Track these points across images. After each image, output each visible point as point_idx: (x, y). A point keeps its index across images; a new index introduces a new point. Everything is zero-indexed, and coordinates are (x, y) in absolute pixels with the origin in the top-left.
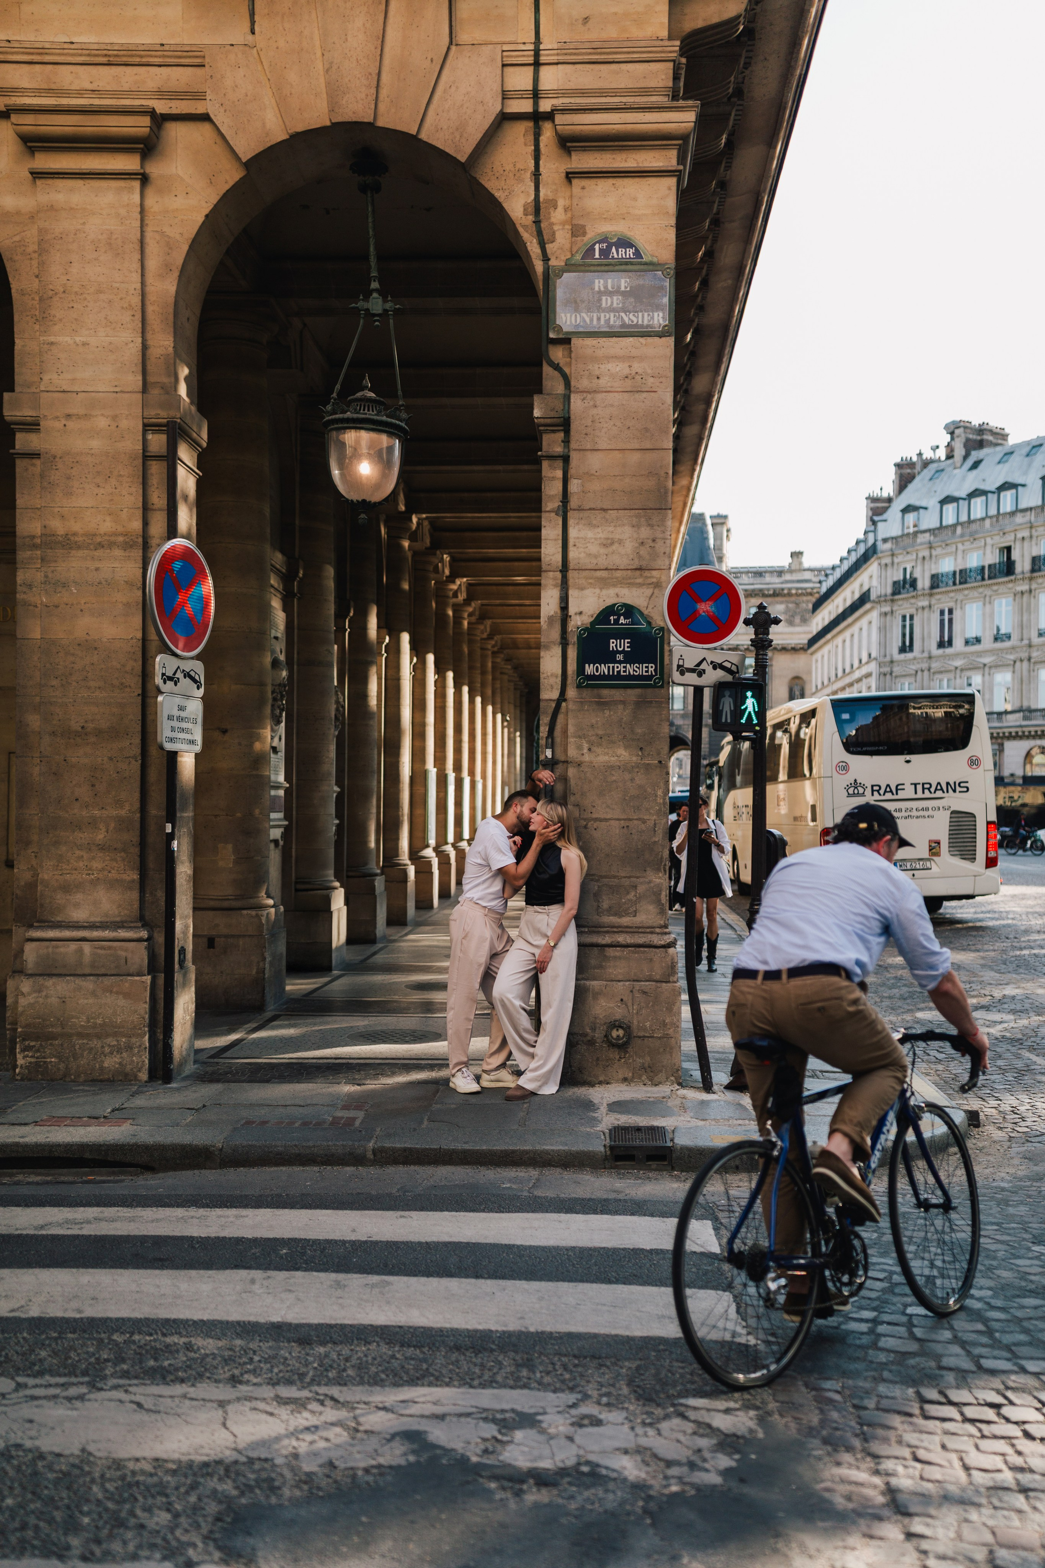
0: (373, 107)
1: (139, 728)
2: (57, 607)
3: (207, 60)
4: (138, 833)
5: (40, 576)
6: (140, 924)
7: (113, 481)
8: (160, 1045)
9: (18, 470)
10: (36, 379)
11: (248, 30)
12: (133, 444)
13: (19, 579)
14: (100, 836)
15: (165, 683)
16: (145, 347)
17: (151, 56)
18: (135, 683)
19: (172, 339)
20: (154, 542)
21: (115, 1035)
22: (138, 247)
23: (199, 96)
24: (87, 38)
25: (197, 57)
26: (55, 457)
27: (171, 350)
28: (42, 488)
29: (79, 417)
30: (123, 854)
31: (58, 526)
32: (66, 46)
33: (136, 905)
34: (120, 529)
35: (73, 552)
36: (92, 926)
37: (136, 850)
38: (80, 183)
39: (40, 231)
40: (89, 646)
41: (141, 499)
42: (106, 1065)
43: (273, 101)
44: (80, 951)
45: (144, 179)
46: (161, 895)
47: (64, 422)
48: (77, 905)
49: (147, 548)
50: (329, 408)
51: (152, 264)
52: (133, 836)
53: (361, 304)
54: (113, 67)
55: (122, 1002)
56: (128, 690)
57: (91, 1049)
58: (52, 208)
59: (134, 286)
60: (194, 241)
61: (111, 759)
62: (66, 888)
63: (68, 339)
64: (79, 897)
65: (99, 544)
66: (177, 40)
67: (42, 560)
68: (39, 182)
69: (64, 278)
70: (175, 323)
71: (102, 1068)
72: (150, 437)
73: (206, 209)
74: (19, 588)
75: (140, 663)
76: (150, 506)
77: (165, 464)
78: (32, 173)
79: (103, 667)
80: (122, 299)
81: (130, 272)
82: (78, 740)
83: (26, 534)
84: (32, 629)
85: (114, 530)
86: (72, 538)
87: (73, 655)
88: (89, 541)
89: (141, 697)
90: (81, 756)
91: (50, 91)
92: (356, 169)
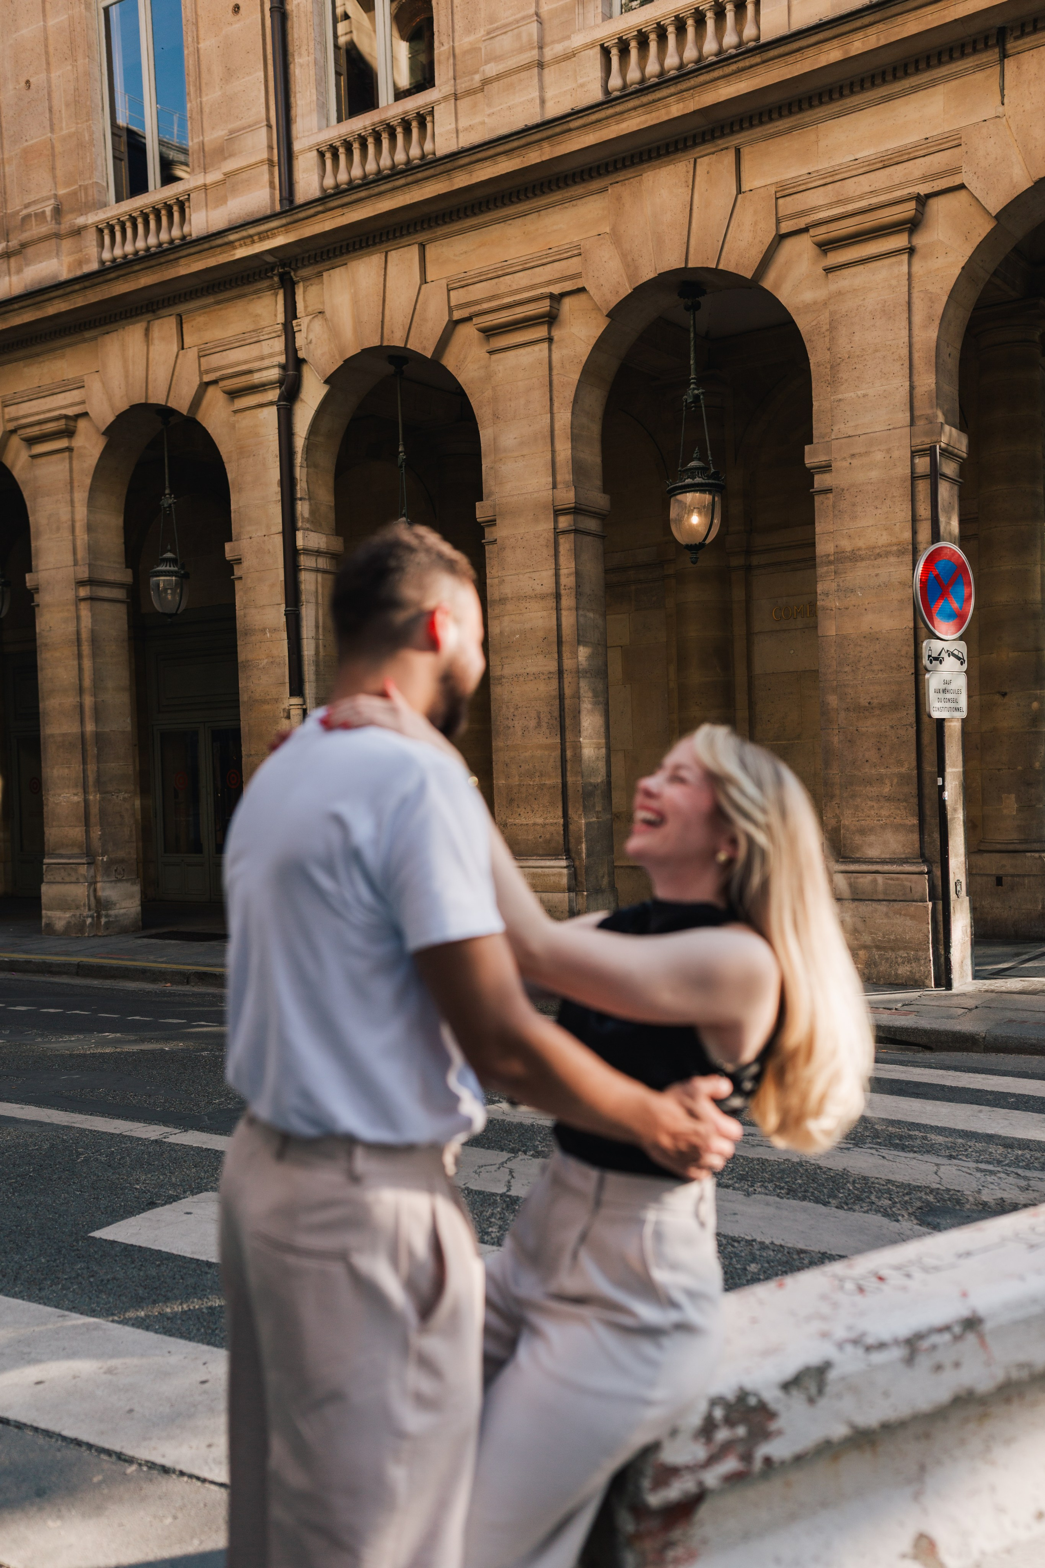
1: (913, 701)
2: (847, 609)
3: (963, 140)
4: (916, 786)
5: (834, 586)
6: (921, 861)
7: (889, 502)
8: (942, 959)
9: (816, 504)
10: (829, 430)
11: (999, 103)
12: (904, 470)
13: (819, 590)
14: (886, 790)
15: (931, 662)
16: (912, 388)
17: (917, 151)
18: (909, 664)
19: (935, 377)
20: (921, 547)
21: (905, 948)
22: (906, 308)
23: (956, 171)
24: (867, 152)
25: (955, 140)
26: (843, 490)
27: (933, 386)
28: (834, 516)
29: (860, 455)
30: (904, 804)
31: (846, 545)
32: (851, 163)
33: (917, 845)
34: (894, 540)
35: (859, 564)
36: (884, 862)
37: (916, 800)
38: (862, 266)
39: (831, 313)
40: (872, 637)
41: (910, 513)
42: (899, 972)
43: (1020, 157)
44: (875, 881)
45: (912, 251)
46: (937, 836)
47: (849, 461)
48: (871, 845)
49: (915, 552)
51: (917, 319)
52: (913, 789)
54: (887, 169)
55: (909, 922)
56: (904, 670)
57: (887, 959)
58: (840, 293)
59: (903, 340)
60: (952, 291)
61: (892, 727)
62: (862, 832)
63: (852, 394)
64: (872, 838)
65: (878, 554)
66: (939, 131)
67: (836, 573)
68: (830, 275)
69: (849, 346)
70: (936, 363)
71: (896, 975)
72: (917, 461)
73: (963, 263)
74: (819, 597)
75: (913, 647)
76: (918, 518)
77: (929, 481)
78: (826, 270)
79: (884, 653)
80: (893, 353)
81: (900, 329)
82: (867, 713)
83: (823, 554)
84: (829, 628)
85: (889, 541)
86: (857, 553)
87: (860, 645)
88: (871, 553)
89: (913, 676)
90: (869, 726)
91: (839, 202)
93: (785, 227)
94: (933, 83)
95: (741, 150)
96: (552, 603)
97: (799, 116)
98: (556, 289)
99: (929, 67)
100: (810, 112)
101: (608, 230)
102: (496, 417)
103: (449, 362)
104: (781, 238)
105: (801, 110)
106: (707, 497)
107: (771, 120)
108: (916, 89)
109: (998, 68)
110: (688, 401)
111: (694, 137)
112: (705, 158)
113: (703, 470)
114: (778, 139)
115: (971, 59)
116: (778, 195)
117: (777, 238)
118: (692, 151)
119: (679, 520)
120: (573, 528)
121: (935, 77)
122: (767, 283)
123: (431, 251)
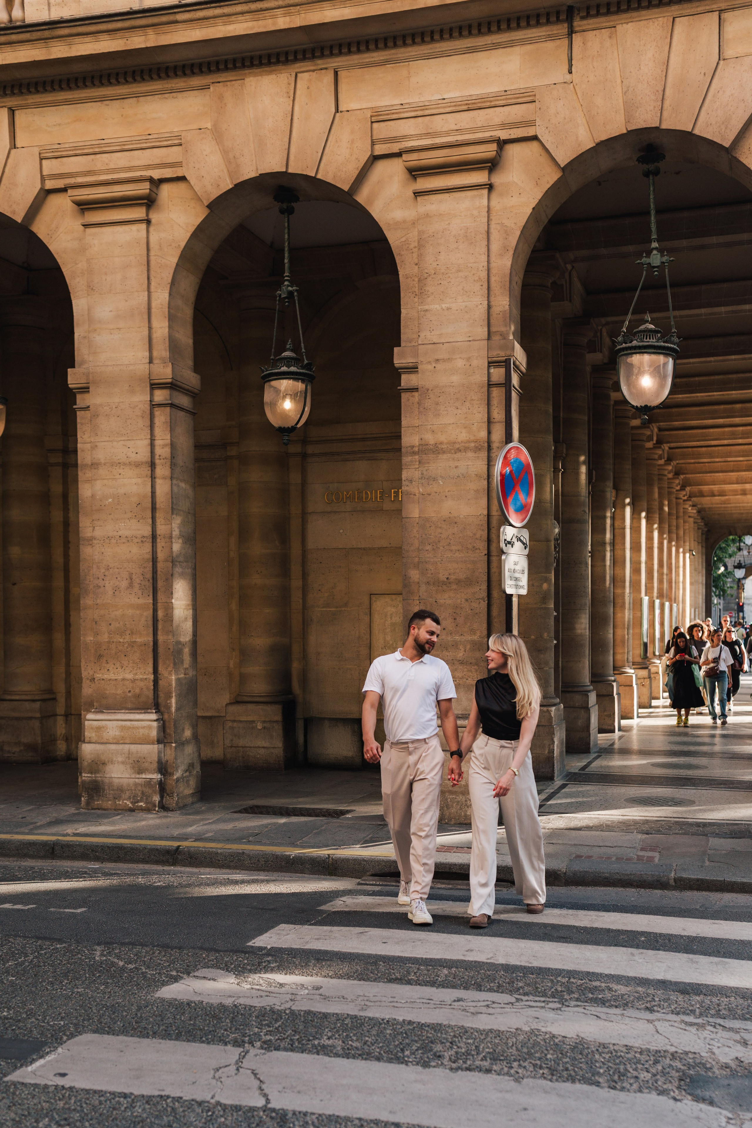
0: (659, 115)
1: (486, 578)
2: (429, 495)
3: (537, 97)
5: (417, 474)
7: (467, 404)
9: (402, 401)
10: (416, 336)
11: (566, 71)
12: (481, 378)
13: (404, 476)
14: (460, 655)
15: (506, 546)
16: (489, 307)
17: (498, 100)
18: (482, 546)
19: (508, 300)
20: (495, 445)
22: (485, 237)
23: (531, 123)
24: (454, 94)
25: (530, 96)
26: (428, 390)
27: (507, 307)
28: (420, 412)
29: (444, 360)
30: (478, 668)
31: (430, 439)
32: (440, 102)
34: (472, 438)
35: (440, 456)
38: (447, 195)
39: (420, 233)
40: (451, 521)
41: (486, 416)
43: (584, 120)
45: (490, 187)
47: (434, 365)
49: (490, 449)
50: (620, 339)
51: (495, 247)
53: (644, 260)
54: (470, 112)
56: (478, 551)
58: (427, 216)
59: (482, 264)
60: (524, 227)
61: (467, 600)
63: (437, 306)
65: (458, 449)
66: (516, 86)
67: (420, 462)
68: (419, 198)
69: (435, 264)
72: (492, 370)
73: (533, 203)
74: (403, 482)
75: (486, 532)
76: (492, 420)
77: (503, 389)
78: (414, 193)
79: (461, 535)
80: (474, 275)
81: (480, 254)
82: (445, 587)
83: (408, 445)
84: (412, 511)
85: (468, 438)
86: (440, 446)
87: (441, 528)
88: (452, 448)
89: (486, 556)
90: (447, 599)
91: (428, 135)
92: (641, 160)
93: (380, 149)
94: (511, 44)
95: (339, 73)
96: (146, 471)
97: (393, 51)
98: (156, 174)
99: (509, 28)
100: (402, 50)
101: (209, 126)
102: (90, 288)
103: (41, 229)
104: (375, 158)
105: (395, 46)
106: (300, 386)
107: (368, 50)
108: (496, 46)
109: (566, 42)
110: (283, 296)
111: (296, 52)
112: (305, 74)
113: (296, 361)
114: (373, 68)
115: (544, 29)
116: (374, 119)
117: (372, 158)
118: (293, 66)
119: (273, 404)
120: (170, 402)
121: (513, 38)
122: (361, 198)
123: (21, 117)
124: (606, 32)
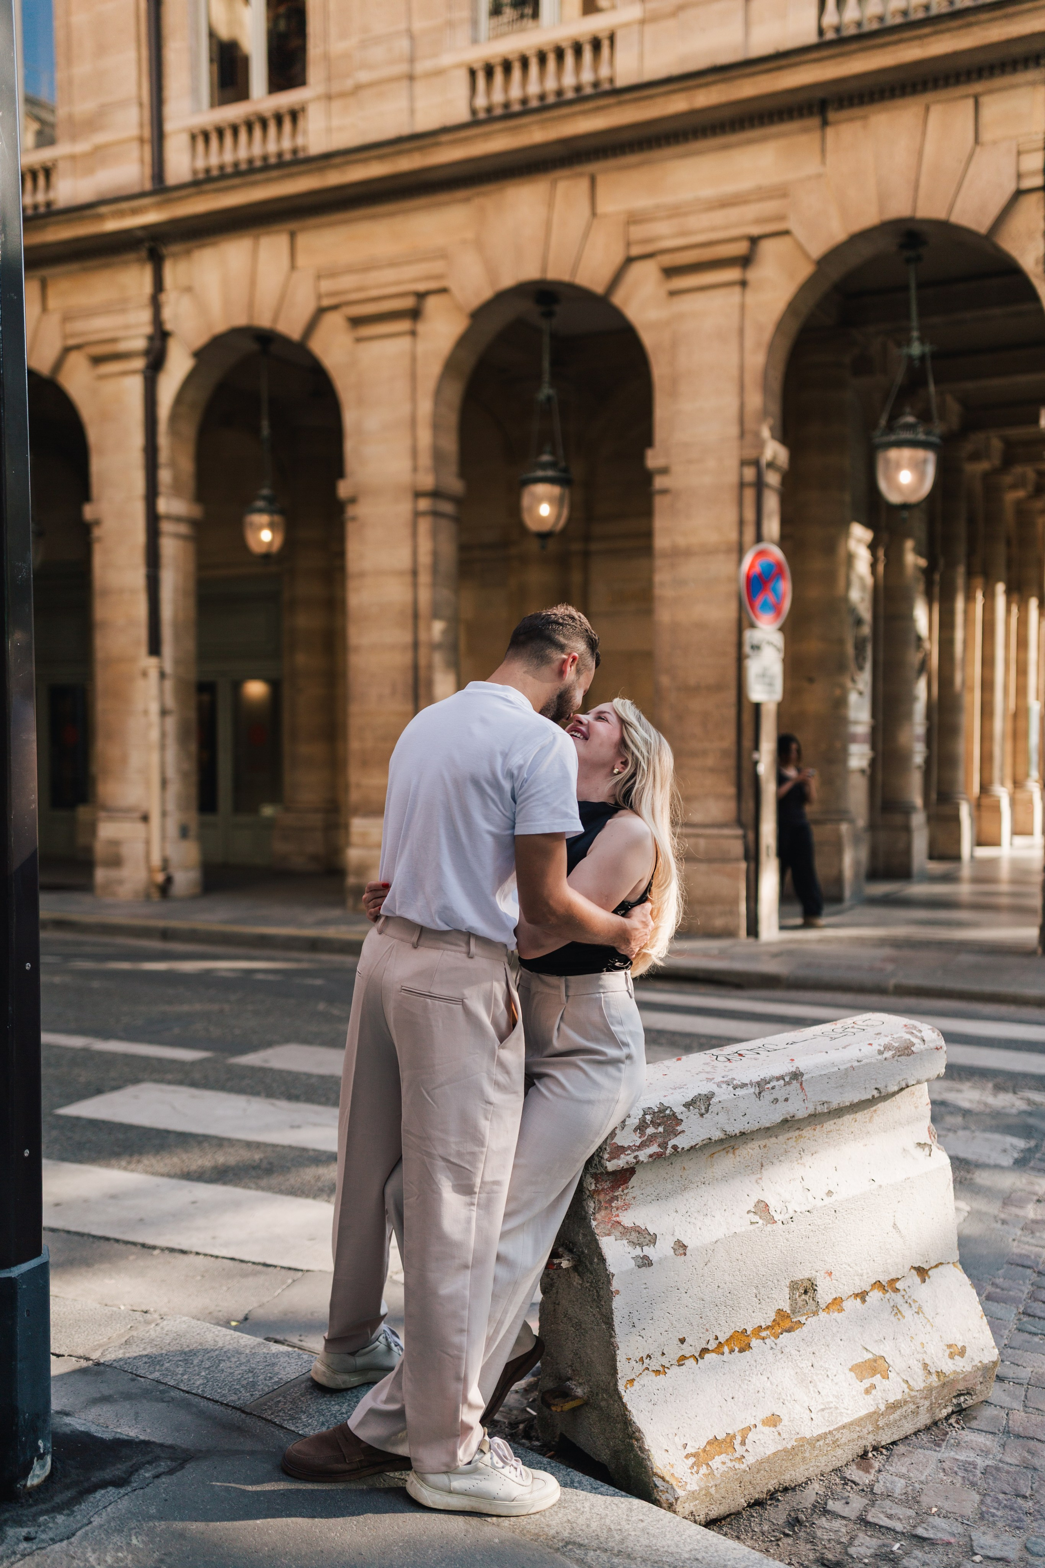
0: (914, 204)
1: (735, 683)
2: (681, 598)
3: (791, 191)
4: (735, 759)
5: (670, 577)
6: (738, 826)
7: (718, 505)
8: (753, 913)
9: (655, 502)
10: (668, 437)
11: (820, 163)
12: (732, 478)
13: (656, 580)
14: (710, 762)
15: (753, 650)
16: (742, 405)
17: (752, 196)
18: (732, 651)
19: (762, 397)
20: (747, 547)
21: (721, 903)
22: (739, 333)
23: (783, 217)
24: (708, 192)
26: (680, 492)
28: (673, 515)
29: (695, 461)
30: (725, 775)
31: (681, 541)
32: (693, 200)
33: (735, 812)
34: (723, 540)
35: (692, 559)
36: (705, 826)
37: (735, 772)
38: (701, 293)
40: (702, 626)
41: (738, 516)
42: (716, 924)
43: (838, 212)
44: (699, 843)
45: (743, 284)
46: (751, 804)
47: (687, 466)
48: (694, 810)
49: (741, 552)
50: (879, 433)
51: (749, 344)
52: (731, 762)
53: (904, 350)
54: (723, 209)
55: (724, 880)
56: (728, 655)
58: (681, 315)
59: (736, 361)
60: (779, 323)
61: (716, 706)
63: (690, 406)
64: (695, 804)
66: (770, 180)
67: (672, 565)
68: (673, 298)
69: (689, 363)
70: (764, 384)
71: (713, 926)
72: (744, 470)
73: (789, 298)
74: (655, 586)
75: (736, 636)
76: (744, 521)
77: (754, 489)
78: (669, 293)
79: (712, 640)
80: (725, 373)
81: (733, 352)
82: (695, 693)
83: (661, 548)
84: (664, 615)
85: (718, 542)
86: (691, 549)
87: (691, 632)
88: (704, 550)
90: (697, 705)
91: (683, 234)
92: (903, 246)
93: (635, 251)
94: (765, 139)
95: (596, 178)
96: (408, 579)
97: (649, 153)
98: (421, 287)
99: (762, 124)
100: (658, 151)
101: (471, 237)
102: (360, 400)
103: (317, 346)
104: (630, 260)
105: (651, 148)
106: (557, 489)
107: (624, 154)
108: (751, 142)
109: (820, 133)
110: (541, 401)
111: (553, 161)
112: (563, 181)
113: (553, 465)
114: (629, 171)
115: (796, 122)
116: (629, 221)
117: (627, 260)
118: (551, 174)
119: (530, 509)
120: (433, 510)
122: (617, 299)
123: (302, 240)
124: (858, 124)
